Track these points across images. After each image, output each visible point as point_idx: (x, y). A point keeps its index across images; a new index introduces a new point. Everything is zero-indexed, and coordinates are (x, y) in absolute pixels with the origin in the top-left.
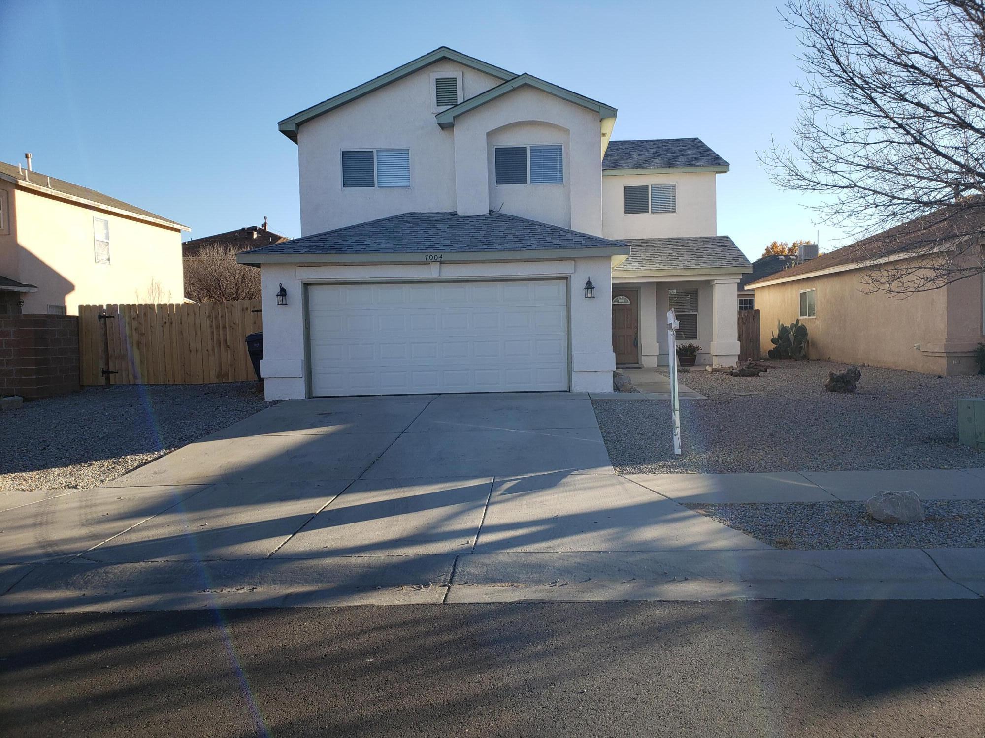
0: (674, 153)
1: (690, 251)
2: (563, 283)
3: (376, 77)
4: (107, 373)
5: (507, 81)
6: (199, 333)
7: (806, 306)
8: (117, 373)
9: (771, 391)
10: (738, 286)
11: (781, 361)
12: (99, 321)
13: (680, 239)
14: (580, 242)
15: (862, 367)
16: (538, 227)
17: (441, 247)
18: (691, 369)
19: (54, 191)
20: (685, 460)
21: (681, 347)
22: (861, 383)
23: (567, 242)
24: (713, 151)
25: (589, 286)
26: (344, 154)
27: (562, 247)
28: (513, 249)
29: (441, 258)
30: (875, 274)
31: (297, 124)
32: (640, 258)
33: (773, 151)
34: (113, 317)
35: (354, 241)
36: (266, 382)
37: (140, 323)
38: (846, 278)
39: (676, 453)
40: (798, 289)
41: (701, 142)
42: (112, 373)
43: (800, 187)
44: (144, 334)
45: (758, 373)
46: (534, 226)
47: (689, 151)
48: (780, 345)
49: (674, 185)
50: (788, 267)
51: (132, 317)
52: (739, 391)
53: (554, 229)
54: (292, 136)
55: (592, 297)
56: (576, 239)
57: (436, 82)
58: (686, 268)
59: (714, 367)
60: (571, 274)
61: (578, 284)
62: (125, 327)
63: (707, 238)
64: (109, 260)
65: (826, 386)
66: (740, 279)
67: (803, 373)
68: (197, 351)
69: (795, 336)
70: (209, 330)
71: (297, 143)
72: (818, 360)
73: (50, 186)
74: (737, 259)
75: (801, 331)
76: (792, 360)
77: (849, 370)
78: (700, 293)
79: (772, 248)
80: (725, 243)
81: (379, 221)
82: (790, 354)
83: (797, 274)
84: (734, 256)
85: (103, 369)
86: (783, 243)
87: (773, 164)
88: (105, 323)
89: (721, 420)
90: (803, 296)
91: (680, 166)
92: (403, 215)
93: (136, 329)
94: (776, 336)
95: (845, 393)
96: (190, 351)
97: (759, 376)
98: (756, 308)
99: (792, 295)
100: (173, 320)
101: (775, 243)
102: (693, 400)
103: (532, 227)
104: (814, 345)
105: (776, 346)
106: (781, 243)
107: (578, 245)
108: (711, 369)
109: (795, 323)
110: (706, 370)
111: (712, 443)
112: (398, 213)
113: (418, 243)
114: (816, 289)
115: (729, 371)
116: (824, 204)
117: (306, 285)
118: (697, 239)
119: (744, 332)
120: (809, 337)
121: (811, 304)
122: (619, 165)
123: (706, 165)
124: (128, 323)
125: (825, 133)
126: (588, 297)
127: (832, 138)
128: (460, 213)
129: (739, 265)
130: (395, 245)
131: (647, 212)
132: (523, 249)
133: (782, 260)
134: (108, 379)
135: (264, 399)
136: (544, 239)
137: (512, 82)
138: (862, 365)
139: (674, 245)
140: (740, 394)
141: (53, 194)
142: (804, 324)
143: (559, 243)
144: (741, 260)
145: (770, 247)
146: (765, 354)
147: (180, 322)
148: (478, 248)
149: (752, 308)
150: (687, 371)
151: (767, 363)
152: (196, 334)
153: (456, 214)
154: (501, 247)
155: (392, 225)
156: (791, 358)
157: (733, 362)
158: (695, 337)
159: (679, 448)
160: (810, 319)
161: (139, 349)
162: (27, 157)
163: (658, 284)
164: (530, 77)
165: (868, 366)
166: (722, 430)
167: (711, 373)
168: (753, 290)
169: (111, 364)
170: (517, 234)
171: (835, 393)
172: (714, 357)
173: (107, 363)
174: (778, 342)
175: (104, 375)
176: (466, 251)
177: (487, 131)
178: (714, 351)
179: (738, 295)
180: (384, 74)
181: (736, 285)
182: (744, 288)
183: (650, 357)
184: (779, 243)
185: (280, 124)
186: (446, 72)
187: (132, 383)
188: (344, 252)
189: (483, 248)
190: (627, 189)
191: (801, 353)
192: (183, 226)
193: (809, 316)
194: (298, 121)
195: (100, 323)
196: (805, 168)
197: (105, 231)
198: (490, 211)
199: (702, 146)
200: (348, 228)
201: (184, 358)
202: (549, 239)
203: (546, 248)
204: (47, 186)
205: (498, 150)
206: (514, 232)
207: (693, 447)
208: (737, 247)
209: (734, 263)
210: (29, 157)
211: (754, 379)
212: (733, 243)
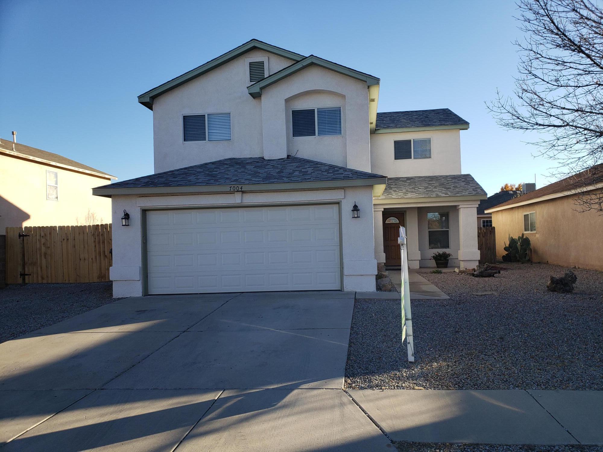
0: (430, 118)
1: (442, 185)
2: (336, 207)
3: (206, 62)
4: (23, 275)
5: (299, 61)
6: (86, 246)
7: (528, 224)
8: (30, 275)
9: (503, 291)
10: (477, 209)
11: (512, 264)
12: (19, 238)
13: (435, 176)
14: (349, 175)
15: (574, 269)
16: (320, 165)
17: (243, 181)
18: (444, 270)
19: (16, 153)
20: (416, 370)
21: (437, 254)
22: (577, 285)
23: (339, 176)
24: (458, 116)
25: (356, 208)
26: (185, 118)
27: (334, 179)
28: (297, 182)
29: (241, 188)
30: (585, 198)
31: (151, 97)
32: (404, 190)
33: (498, 101)
34: (29, 236)
35: (181, 178)
36: (114, 284)
37: (47, 240)
38: (559, 203)
39: (409, 361)
40: (523, 213)
41: (450, 111)
42: (27, 275)
43: (522, 128)
44: (49, 247)
45: (494, 275)
46: (316, 165)
47: (442, 117)
48: (510, 252)
49: (429, 139)
50: (515, 198)
51: (42, 236)
52: (477, 290)
53: (331, 167)
54: (149, 105)
55: (358, 217)
56: (346, 173)
57: (250, 65)
58: (438, 196)
59: (461, 269)
60: (342, 200)
61: (347, 207)
62: (36, 242)
63: (454, 175)
64: (57, 198)
65: (548, 287)
66: (479, 205)
67: (528, 274)
68: (85, 259)
69: (521, 246)
70: (93, 245)
71: (152, 110)
72: (539, 263)
73: (14, 150)
74: (476, 189)
75: (525, 241)
76: (520, 263)
77: (566, 274)
78: (450, 216)
79: (505, 188)
80: (468, 179)
81: (206, 164)
82: (518, 259)
83: (521, 201)
84: (474, 188)
85: (21, 272)
86: (512, 185)
87: (499, 111)
88: (23, 240)
89: (458, 320)
90: (526, 217)
91: (433, 125)
92: (225, 160)
93: (44, 244)
94: (507, 245)
95: (564, 293)
96: (80, 259)
97: (494, 277)
98: (493, 226)
99: (519, 216)
100: (69, 238)
101: (506, 185)
102: (438, 300)
103: (316, 166)
104: (536, 252)
105: (507, 252)
106: (511, 184)
107: (347, 178)
108: (458, 271)
109: (521, 236)
110: (455, 271)
111: (446, 347)
112: (222, 159)
113: (227, 178)
114: (536, 212)
115: (471, 272)
116: (542, 141)
117: (144, 212)
118: (447, 176)
119: (484, 244)
120: (532, 247)
121: (532, 223)
122: (390, 126)
123: (452, 125)
124: (39, 240)
125: (542, 79)
126: (354, 217)
127: (548, 83)
128: (266, 158)
129: (477, 194)
130: (210, 180)
131: (411, 158)
132: (304, 181)
133: (511, 194)
134: (24, 279)
135: (112, 296)
136: (322, 174)
137: (302, 61)
138: (574, 268)
139: (430, 181)
140: (477, 294)
141: (16, 155)
142: (528, 237)
143: (332, 176)
144: (479, 190)
145: (504, 187)
146: (500, 258)
147: (73, 239)
148: (271, 180)
149: (491, 225)
150: (440, 272)
151: (502, 266)
152: (84, 247)
153: (263, 159)
154: (288, 180)
155: (213, 166)
156: (518, 261)
157: (474, 265)
158: (447, 246)
159: (413, 355)
160: (532, 233)
161: (45, 258)
162: (13, 133)
163: (419, 208)
164: (315, 58)
165: (579, 268)
166: (457, 332)
167: (458, 274)
168: (490, 214)
169: (26, 269)
170: (303, 171)
171: (556, 293)
172: (461, 262)
173: (24, 268)
174: (509, 250)
175: (22, 277)
176: (261, 183)
177: (285, 98)
178: (460, 258)
179: (478, 217)
180: (212, 60)
181: (476, 209)
182: (484, 212)
183: (413, 261)
184: (509, 185)
185: (140, 97)
186: (256, 57)
187: (40, 282)
188: (170, 186)
189: (274, 180)
190: (396, 143)
191: (526, 258)
192: (113, 176)
193: (531, 231)
194: (151, 95)
195: (20, 240)
196: (525, 112)
197: (55, 179)
198: (288, 156)
199: (450, 113)
200: (181, 169)
201: (76, 264)
202: (325, 173)
203: (321, 180)
204: (12, 150)
205: (294, 112)
206: (301, 169)
207: (427, 352)
208: (476, 182)
209: (474, 193)
210: (14, 133)
211: (490, 279)
212: (473, 179)
